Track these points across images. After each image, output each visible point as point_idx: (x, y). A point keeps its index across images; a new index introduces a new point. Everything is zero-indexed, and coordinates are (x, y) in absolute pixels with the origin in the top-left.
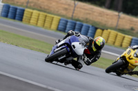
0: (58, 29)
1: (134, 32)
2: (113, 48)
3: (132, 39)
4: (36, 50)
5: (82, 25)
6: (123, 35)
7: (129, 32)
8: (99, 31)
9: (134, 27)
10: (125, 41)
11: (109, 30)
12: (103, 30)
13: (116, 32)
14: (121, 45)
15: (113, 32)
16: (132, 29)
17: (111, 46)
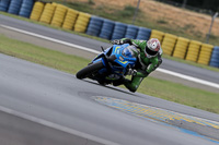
1: (94, 7)
2: (59, 32)
3: (90, 19)
6: (77, 12)
7: (85, 7)
8: (38, 4)
10: (79, 21)
11: (54, 4)
12: (45, 4)
13: (65, 7)
14: (73, 29)
16: (91, 3)
17: (56, 29)
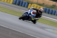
0: (13, 3)
4: (4, 12)
5: (23, 2)
6: (40, 6)
7: (42, 5)
8: (30, 4)
9: (45, 3)
11: (34, 4)
12: (32, 4)
15: (36, 5)
16: (44, 4)
